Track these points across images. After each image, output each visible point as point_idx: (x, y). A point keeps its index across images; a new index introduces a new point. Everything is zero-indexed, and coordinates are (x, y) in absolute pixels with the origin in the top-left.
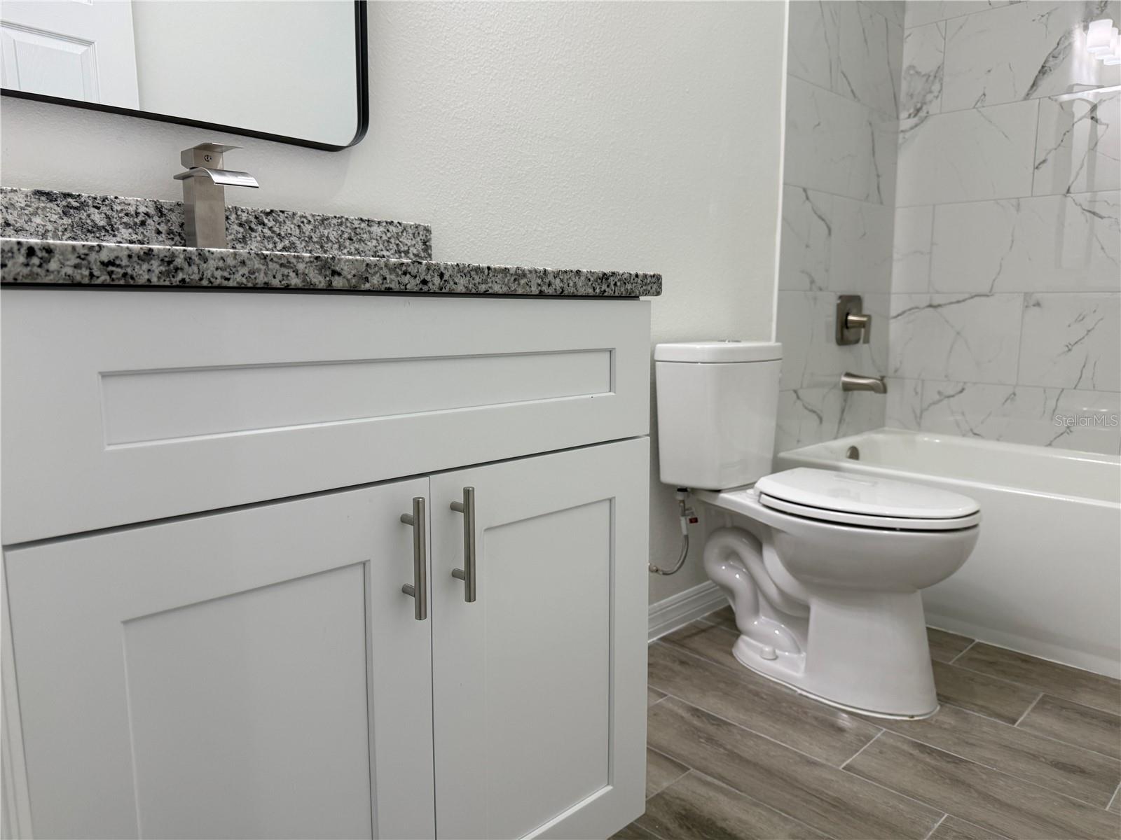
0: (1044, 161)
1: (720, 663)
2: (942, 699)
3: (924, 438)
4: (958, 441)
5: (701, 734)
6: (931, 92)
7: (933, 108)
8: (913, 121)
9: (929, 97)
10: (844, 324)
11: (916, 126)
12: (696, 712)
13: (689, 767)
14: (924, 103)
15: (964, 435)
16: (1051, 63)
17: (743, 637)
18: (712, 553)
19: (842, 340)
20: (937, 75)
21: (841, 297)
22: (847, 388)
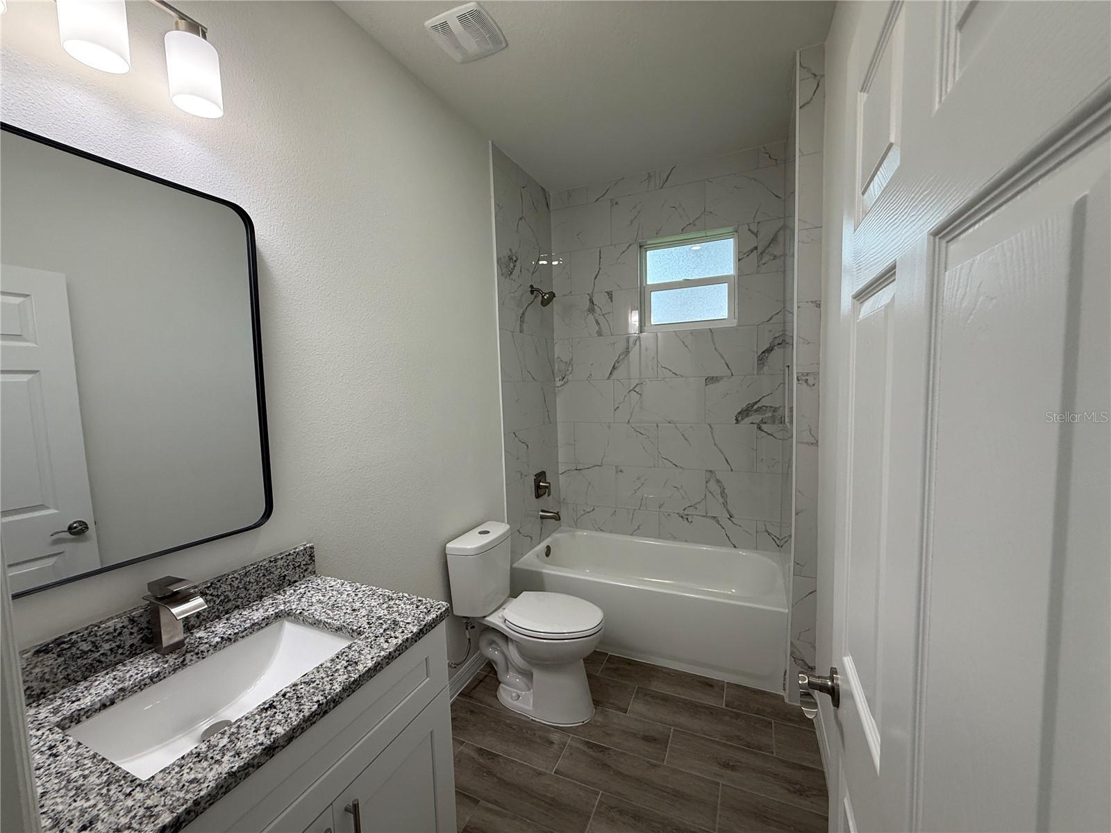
0: (618, 408)
1: (491, 706)
2: (596, 703)
3: (579, 533)
4: (594, 534)
5: (484, 769)
6: (568, 370)
7: (570, 377)
8: (562, 383)
9: (568, 373)
10: (538, 487)
11: (563, 385)
12: (481, 751)
13: (480, 799)
14: (565, 375)
15: (596, 531)
16: (616, 365)
17: (502, 685)
18: (483, 643)
19: (538, 496)
20: (570, 363)
21: (536, 475)
22: (542, 517)
